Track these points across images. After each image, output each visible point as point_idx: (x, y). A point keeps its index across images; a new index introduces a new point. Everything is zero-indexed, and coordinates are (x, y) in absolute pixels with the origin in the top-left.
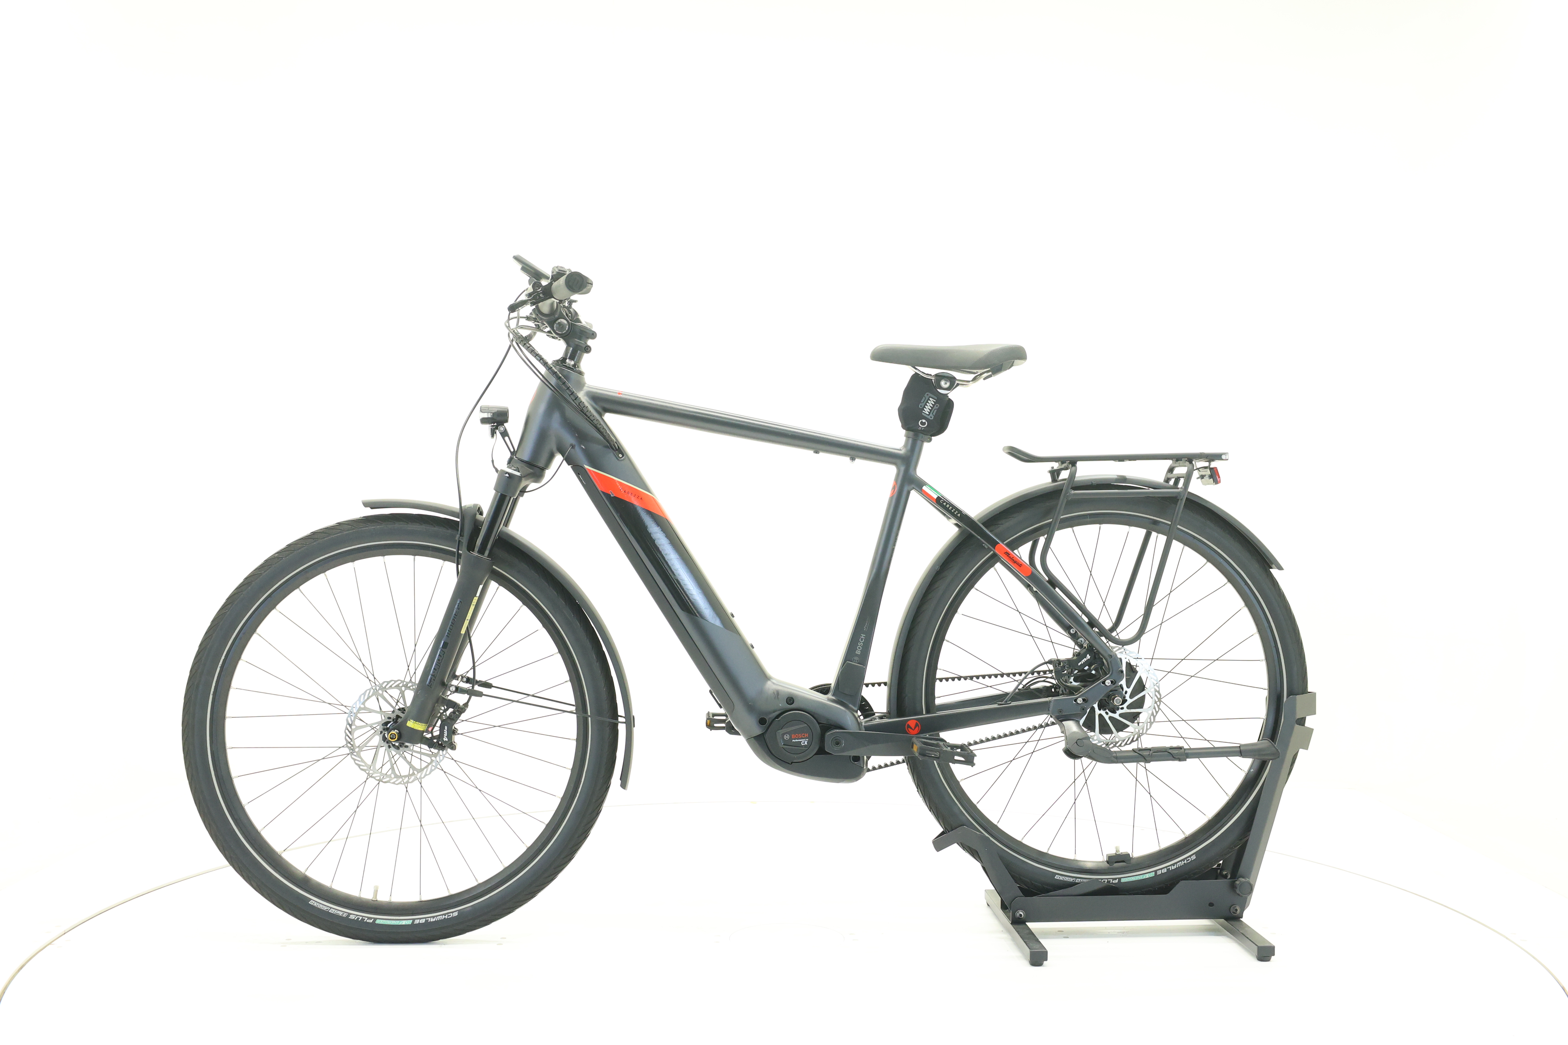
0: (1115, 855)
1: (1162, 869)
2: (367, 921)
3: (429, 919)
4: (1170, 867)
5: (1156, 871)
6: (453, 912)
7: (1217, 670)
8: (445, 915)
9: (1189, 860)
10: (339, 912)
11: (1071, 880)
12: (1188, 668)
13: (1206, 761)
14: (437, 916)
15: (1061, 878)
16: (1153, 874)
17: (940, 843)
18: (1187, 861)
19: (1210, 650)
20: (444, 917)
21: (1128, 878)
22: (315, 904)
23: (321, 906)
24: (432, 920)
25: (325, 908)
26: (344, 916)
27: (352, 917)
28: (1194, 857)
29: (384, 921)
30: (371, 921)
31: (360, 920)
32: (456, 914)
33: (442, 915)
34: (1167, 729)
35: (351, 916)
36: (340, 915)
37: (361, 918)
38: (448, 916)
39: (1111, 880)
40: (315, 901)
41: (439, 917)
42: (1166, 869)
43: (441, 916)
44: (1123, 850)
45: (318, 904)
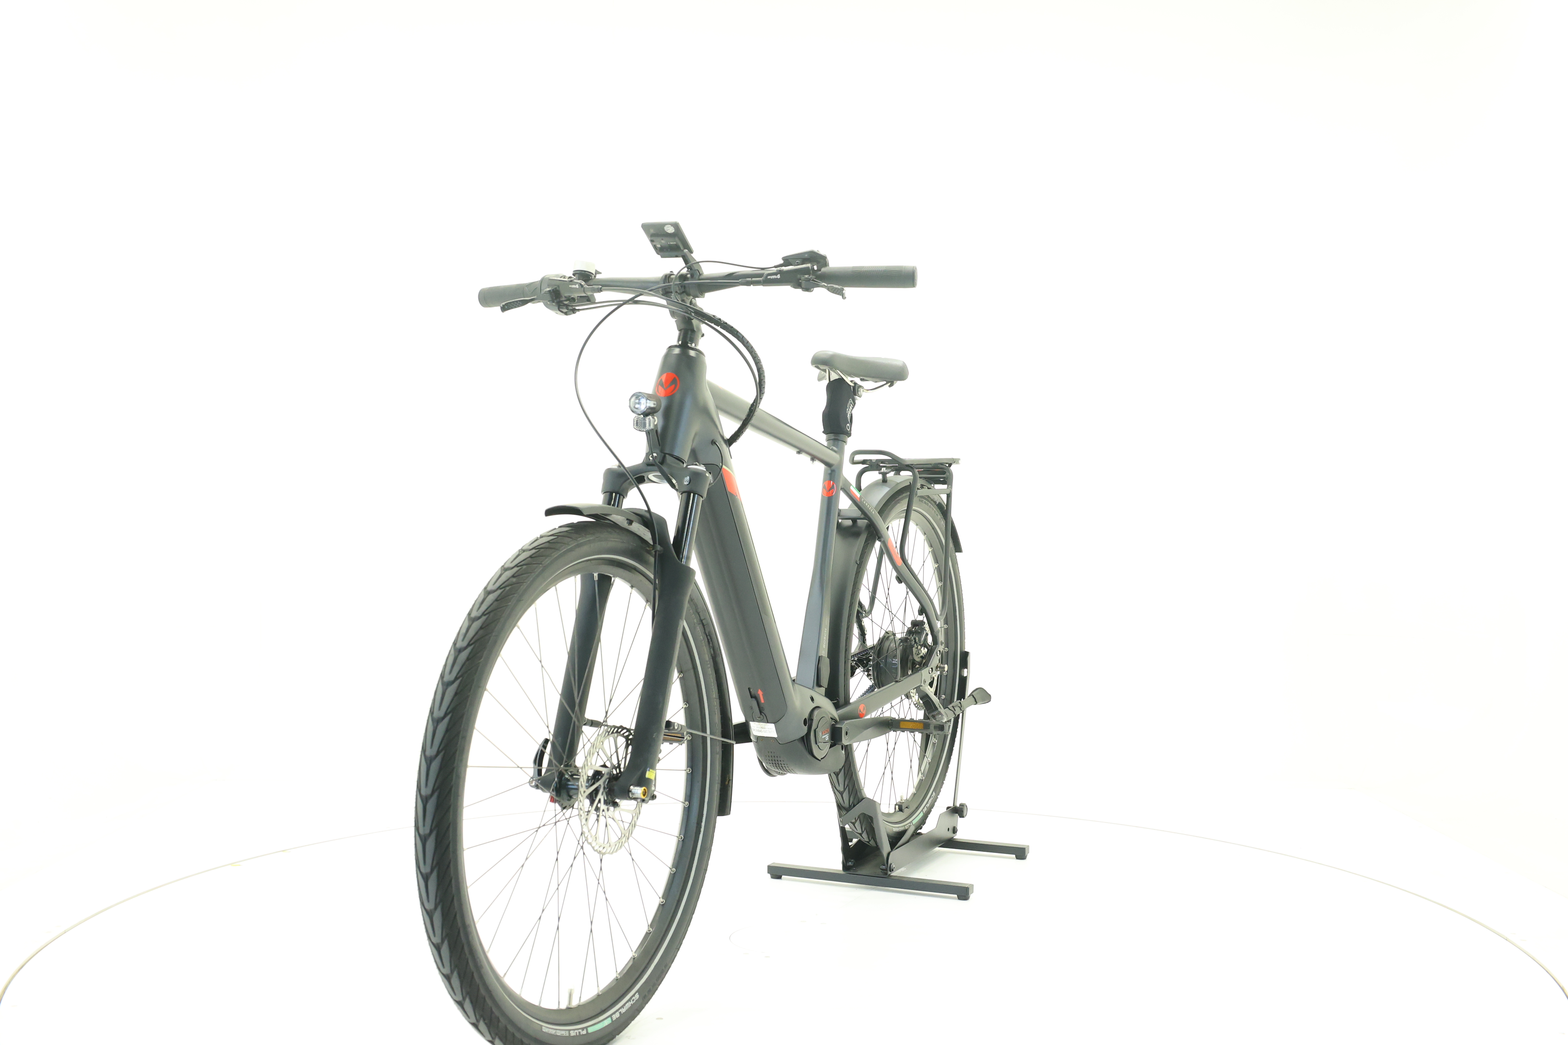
6: (634, 995)
8: (629, 1000)
14: (624, 1004)
23: (551, 1030)
27: (573, 1034)
30: (584, 1032)
31: (578, 1034)
36: (565, 1035)
38: (633, 1000)
41: (627, 1005)
43: (628, 1004)
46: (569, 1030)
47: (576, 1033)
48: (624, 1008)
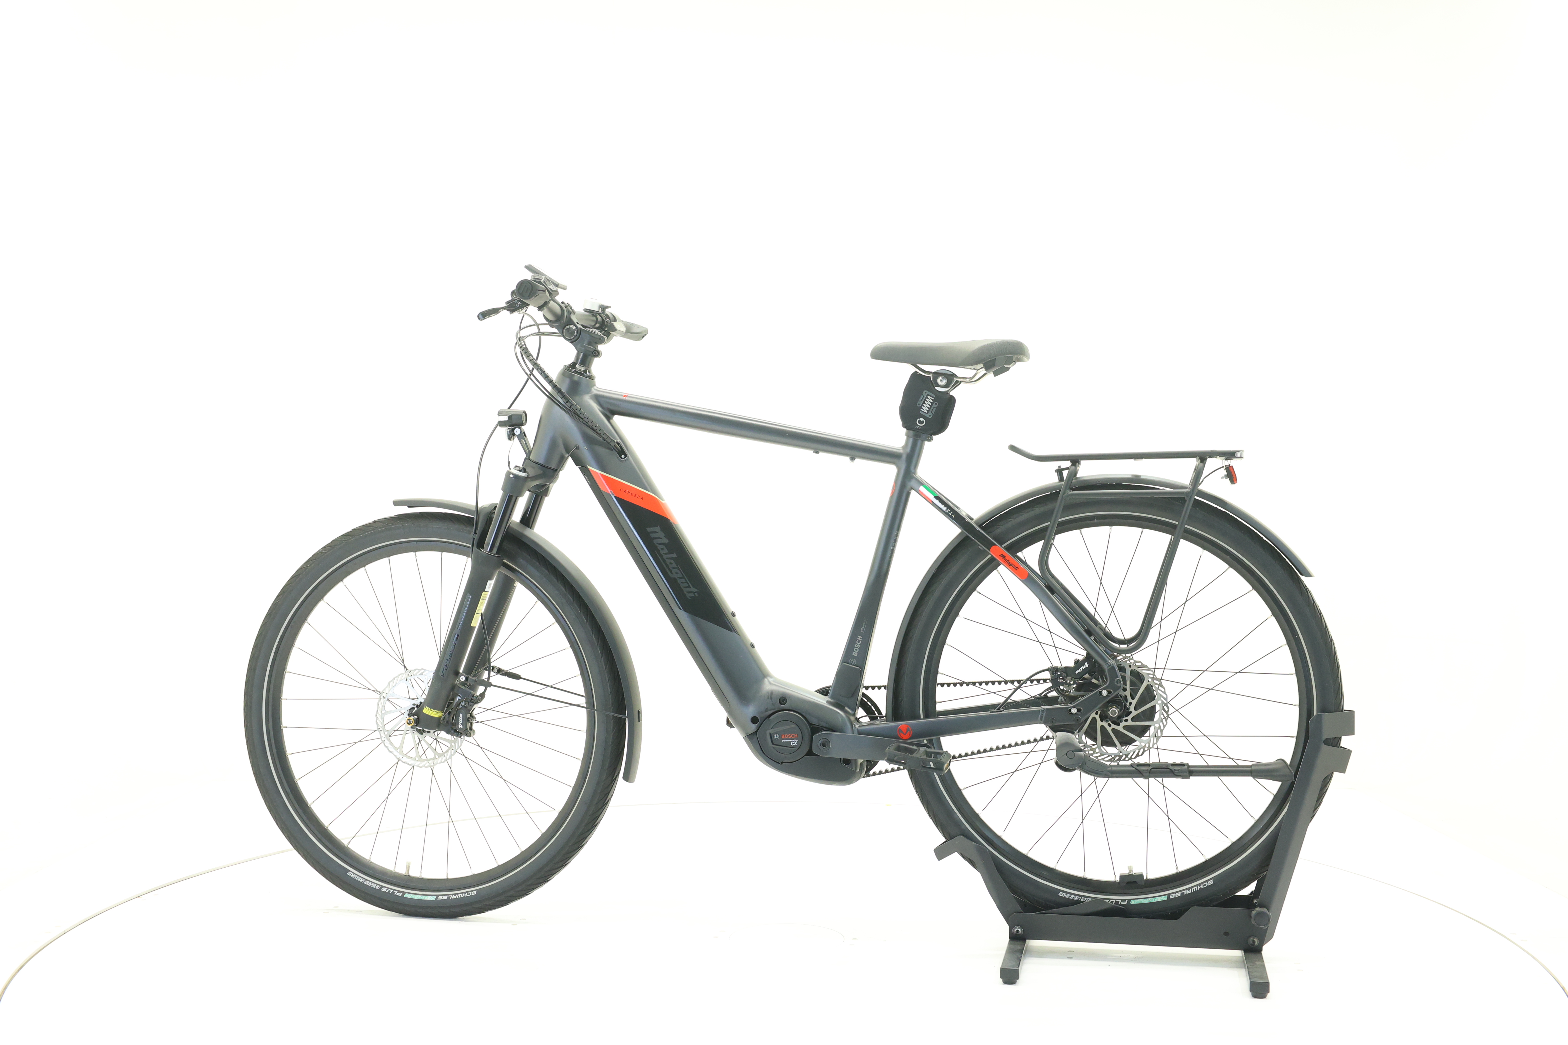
0: (1127, 875)
1: (1176, 892)
2: (397, 894)
3: (451, 896)
4: (1185, 891)
5: (1169, 895)
6: (472, 891)
7: (1237, 684)
9: (1206, 885)
10: (373, 884)
11: (1076, 898)
12: (1208, 680)
13: (1226, 779)
14: (458, 894)
15: (1065, 895)
16: (1165, 898)
17: (941, 853)
18: (1203, 886)
19: (1232, 662)
20: (464, 895)
21: (1138, 900)
22: (353, 875)
23: (358, 877)
24: (454, 897)
25: (361, 880)
26: (377, 888)
27: (384, 890)
28: (1211, 882)
29: (412, 895)
30: (400, 895)
32: (474, 893)
33: (463, 893)
34: (1182, 744)
35: (383, 888)
36: (374, 887)
37: (392, 891)
38: (468, 894)
39: (1120, 901)
40: (353, 873)
42: (1180, 893)
44: (1136, 871)
45: (355, 876)
46: (382, 887)
47: (390, 891)
48: (455, 895)
